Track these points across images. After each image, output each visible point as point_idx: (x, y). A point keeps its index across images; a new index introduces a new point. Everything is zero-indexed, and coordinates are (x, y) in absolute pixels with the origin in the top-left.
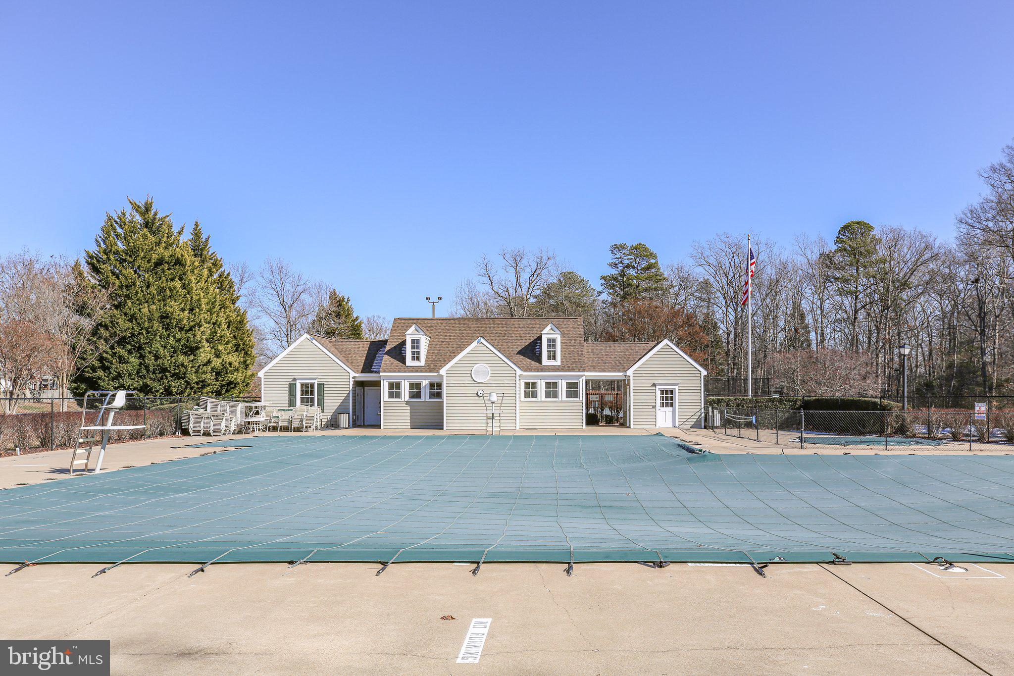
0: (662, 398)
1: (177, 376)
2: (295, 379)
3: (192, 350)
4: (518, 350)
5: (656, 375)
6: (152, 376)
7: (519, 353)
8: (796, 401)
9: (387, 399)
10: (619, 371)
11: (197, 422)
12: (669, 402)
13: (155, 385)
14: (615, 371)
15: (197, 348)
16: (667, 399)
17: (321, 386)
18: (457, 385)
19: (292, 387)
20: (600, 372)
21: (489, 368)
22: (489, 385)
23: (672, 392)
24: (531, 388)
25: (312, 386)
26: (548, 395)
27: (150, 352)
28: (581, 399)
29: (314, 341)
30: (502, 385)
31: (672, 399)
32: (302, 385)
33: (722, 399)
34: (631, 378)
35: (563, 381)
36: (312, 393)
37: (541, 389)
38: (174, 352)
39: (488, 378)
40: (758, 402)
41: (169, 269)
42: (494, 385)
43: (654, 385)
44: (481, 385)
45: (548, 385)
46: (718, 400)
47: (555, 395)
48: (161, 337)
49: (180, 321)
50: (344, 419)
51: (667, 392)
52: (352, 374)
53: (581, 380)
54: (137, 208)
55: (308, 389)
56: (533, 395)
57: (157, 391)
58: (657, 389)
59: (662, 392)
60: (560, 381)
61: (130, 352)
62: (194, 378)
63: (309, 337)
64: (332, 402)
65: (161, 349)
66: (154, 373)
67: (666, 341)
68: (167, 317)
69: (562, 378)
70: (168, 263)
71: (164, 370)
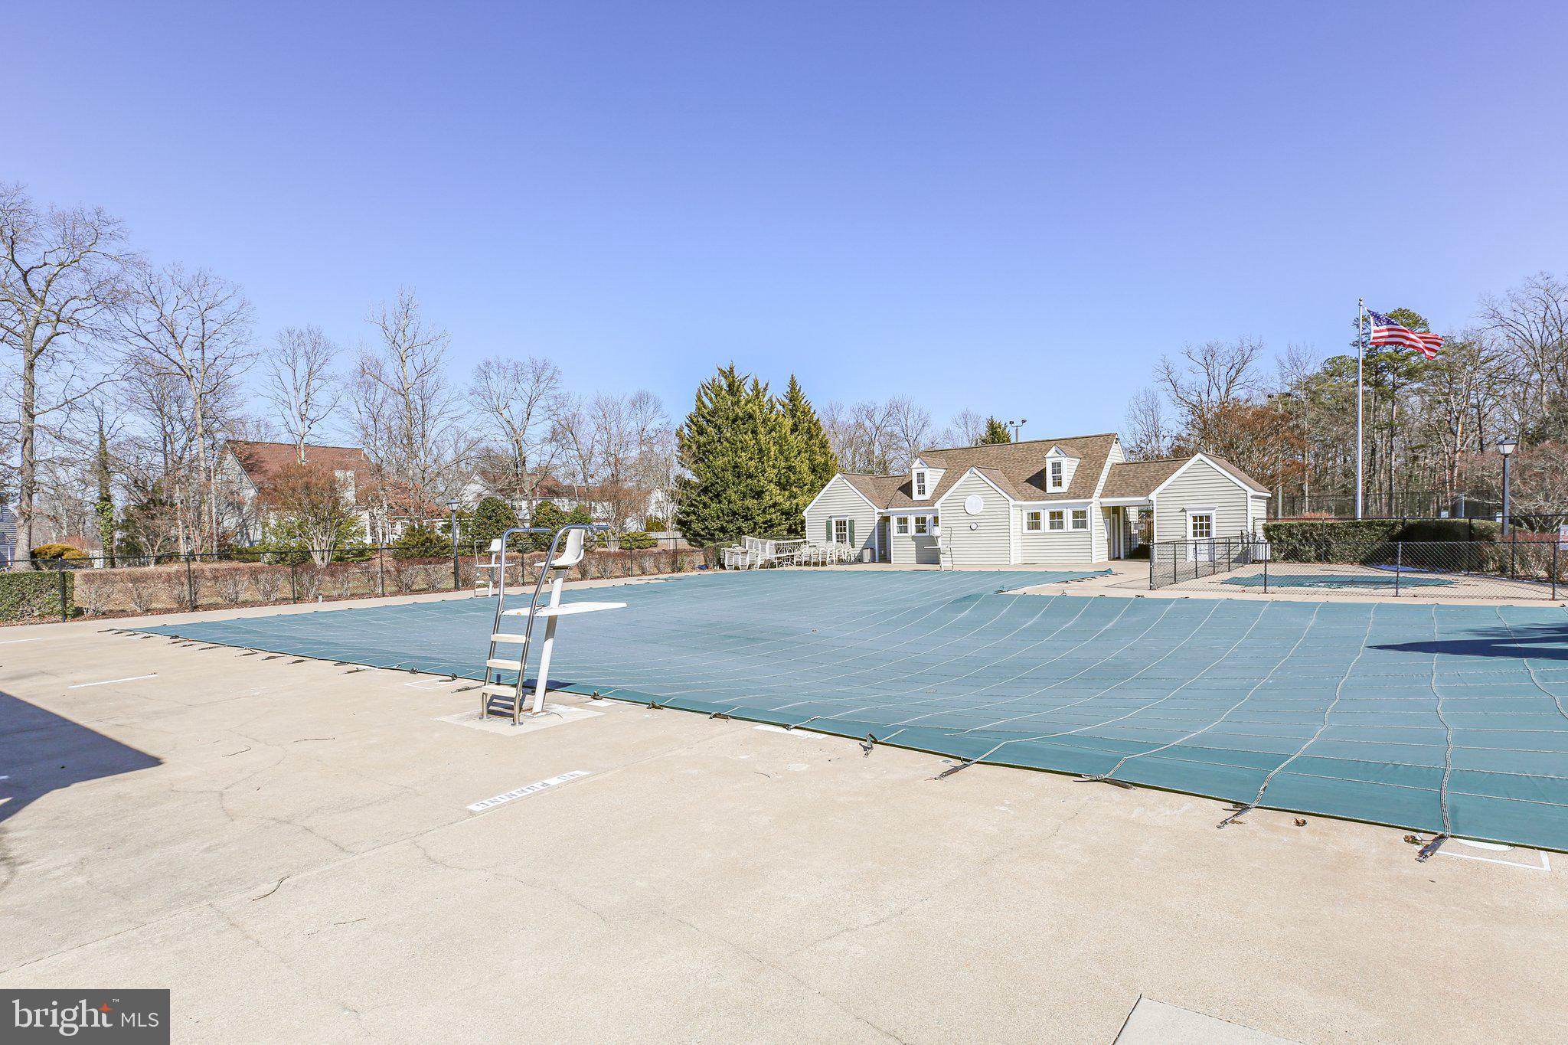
0: (1195, 526)
1: (746, 518)
2: (831, 517)
3: (758, 494)
4: (1028, 477)
5: (1186, 498)
6: (726, 518)
7: (1027, 481)
8: (1393, 526)
9: (896, 534)
10: (1141, 495)
11: (730, 558)
12: (1205, 530)
13: (731, 527)
14: (1136, 496)
15: (762, 492)
16: (1201, 526)
17: (852, 522)
18: (951, 518)
19: (829, 524)
20: (1119, 497)
21: (982, 500)
22: (983, 517)
23: (1208, 518)
24: (1034, 521)
25: (845, 522)
26: (1052, 526)
27: (725, 498)
28: (1089, 530)
29: (845, 480)
30: (995, 517)
31: (1208, 526)
32: (837, 522)
33: (1281, 525)
34: (1155, 503)
35: (1069, 509)
36: (845, 531)
37: (1045, 519)
38: (744, 497)
39: (981, 510)
40: (1335, 528)
41: (744, 424)
42: (987, 517)
43: (1184, 510)
44: (974, 517)
45: (1052, 515)
46: (1275, 526)
47: (1061, 525)
48: (733, 484)
49: (748, 469)
50: (867, 554)
51: (1201, 518)
52: (877, 510)
53: (1089, 507)
54: (722, 372)
55: (841, 524)
56: (1037, 526)
57: (732, 531)
58: (1188, 515)
59: (1195, 518)
60: (1065, 510)
61: (711, 499)
62: (760, 519)
63: (840, 476)
64: (861, 538)
65: (733, 494)
66: (728, 516)
67: (1199, 456)
68: (737, 467)
69: (1067, 506)
70: (742, 419)
71: (734, 513)
